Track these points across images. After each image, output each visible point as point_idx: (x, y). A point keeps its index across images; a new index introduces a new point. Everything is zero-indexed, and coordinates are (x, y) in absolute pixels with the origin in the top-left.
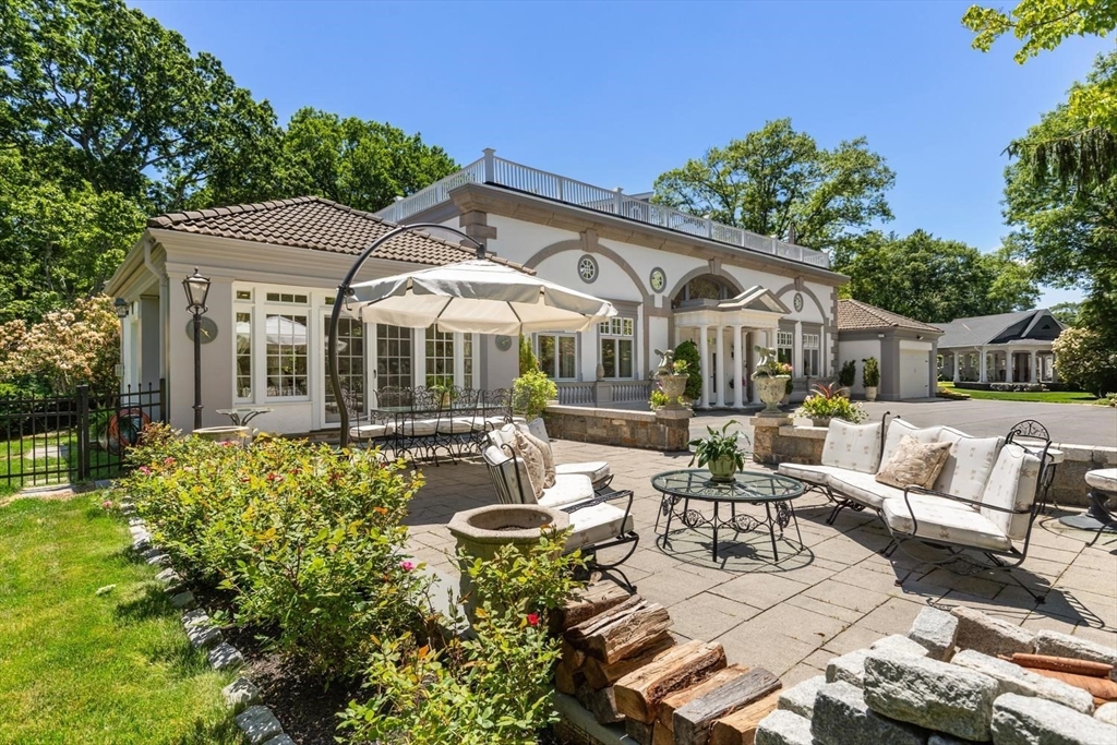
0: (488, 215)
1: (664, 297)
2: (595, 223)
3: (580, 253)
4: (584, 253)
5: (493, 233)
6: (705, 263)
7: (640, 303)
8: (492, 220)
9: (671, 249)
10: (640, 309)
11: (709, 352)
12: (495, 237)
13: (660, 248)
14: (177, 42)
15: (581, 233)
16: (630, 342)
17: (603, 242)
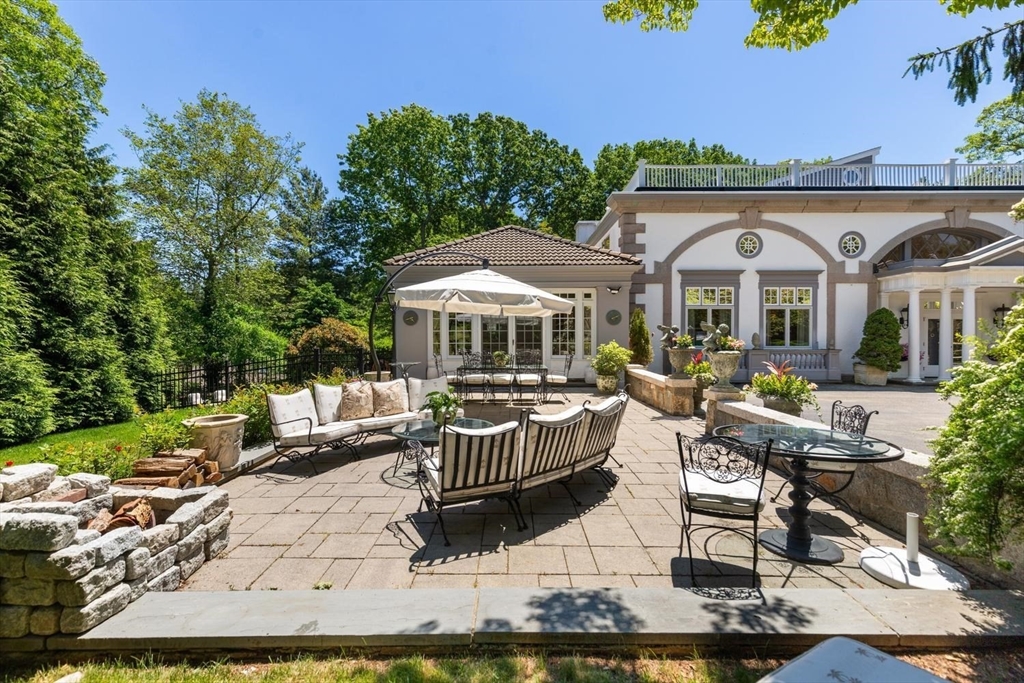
0: (638, 215)
1: (860, 262)
2: (755, 201)
3: (740, 231)
4: (743, 231)
5: (642, 229)
6: (940, 216)
7: (821, 272)
8: (640, 218)
9: (873, 210)
10: (823, 279)
11: (922, 319)
12: (644, 232)
13: (855, 211)
14: (522, 128)
15: (739, 212)
16: (806, 312)
17: (767, 216)
